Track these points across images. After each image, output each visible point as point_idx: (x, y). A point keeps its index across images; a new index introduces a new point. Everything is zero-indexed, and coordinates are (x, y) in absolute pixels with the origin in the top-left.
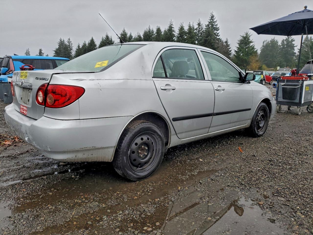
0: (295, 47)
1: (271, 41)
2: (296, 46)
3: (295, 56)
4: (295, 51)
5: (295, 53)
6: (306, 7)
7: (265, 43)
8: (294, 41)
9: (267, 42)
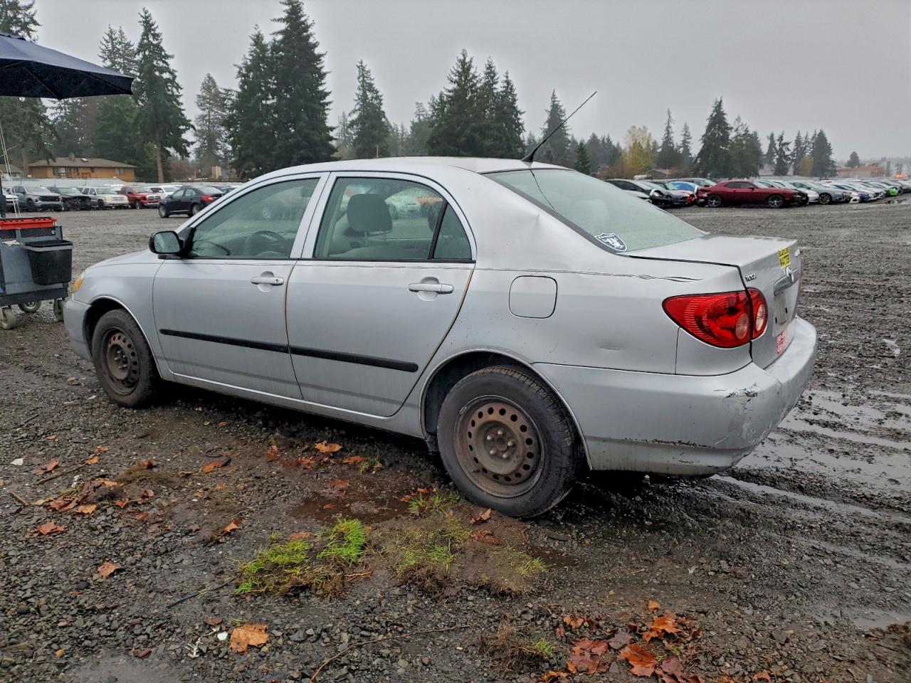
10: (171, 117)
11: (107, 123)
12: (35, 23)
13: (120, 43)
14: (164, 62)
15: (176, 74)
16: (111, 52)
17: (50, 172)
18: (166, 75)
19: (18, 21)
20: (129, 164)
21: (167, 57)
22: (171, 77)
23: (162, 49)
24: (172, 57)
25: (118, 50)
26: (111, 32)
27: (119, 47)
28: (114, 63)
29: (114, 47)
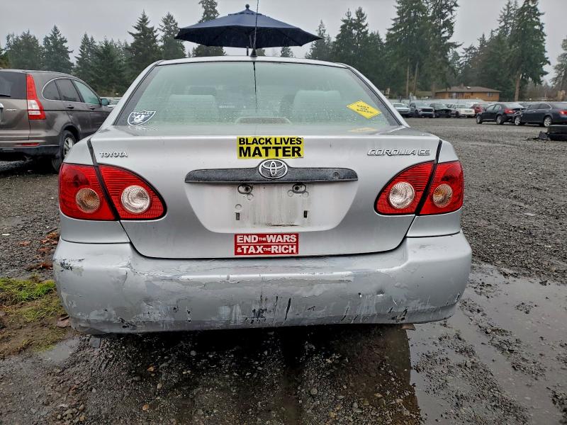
0: (70, 52)
1: (22, 37)
2: (72, 52)
3: (72, 68)
4: (71, 61)
5: (73, 64)
6: (247, 6)
7: (11, 39)
8: (66, 41)
9: (15, 37)
10: (533, 56)
11: (489, 64)
12: (456, 5)
13: (514, 10)
14: (537, 18)
15: (544, 26)
16: (506, 16)
17: (447, 95)
18: (537, 27)
19: (447, 5)
20: (498, 89)
21: (539, 14)
22: (539, 28)
23: (537, 10)
24: (543, 14)
25: (511, 14)
26: (509, 3)
27: (512, 12)
28: (506, 24)
29: (508, 13)
